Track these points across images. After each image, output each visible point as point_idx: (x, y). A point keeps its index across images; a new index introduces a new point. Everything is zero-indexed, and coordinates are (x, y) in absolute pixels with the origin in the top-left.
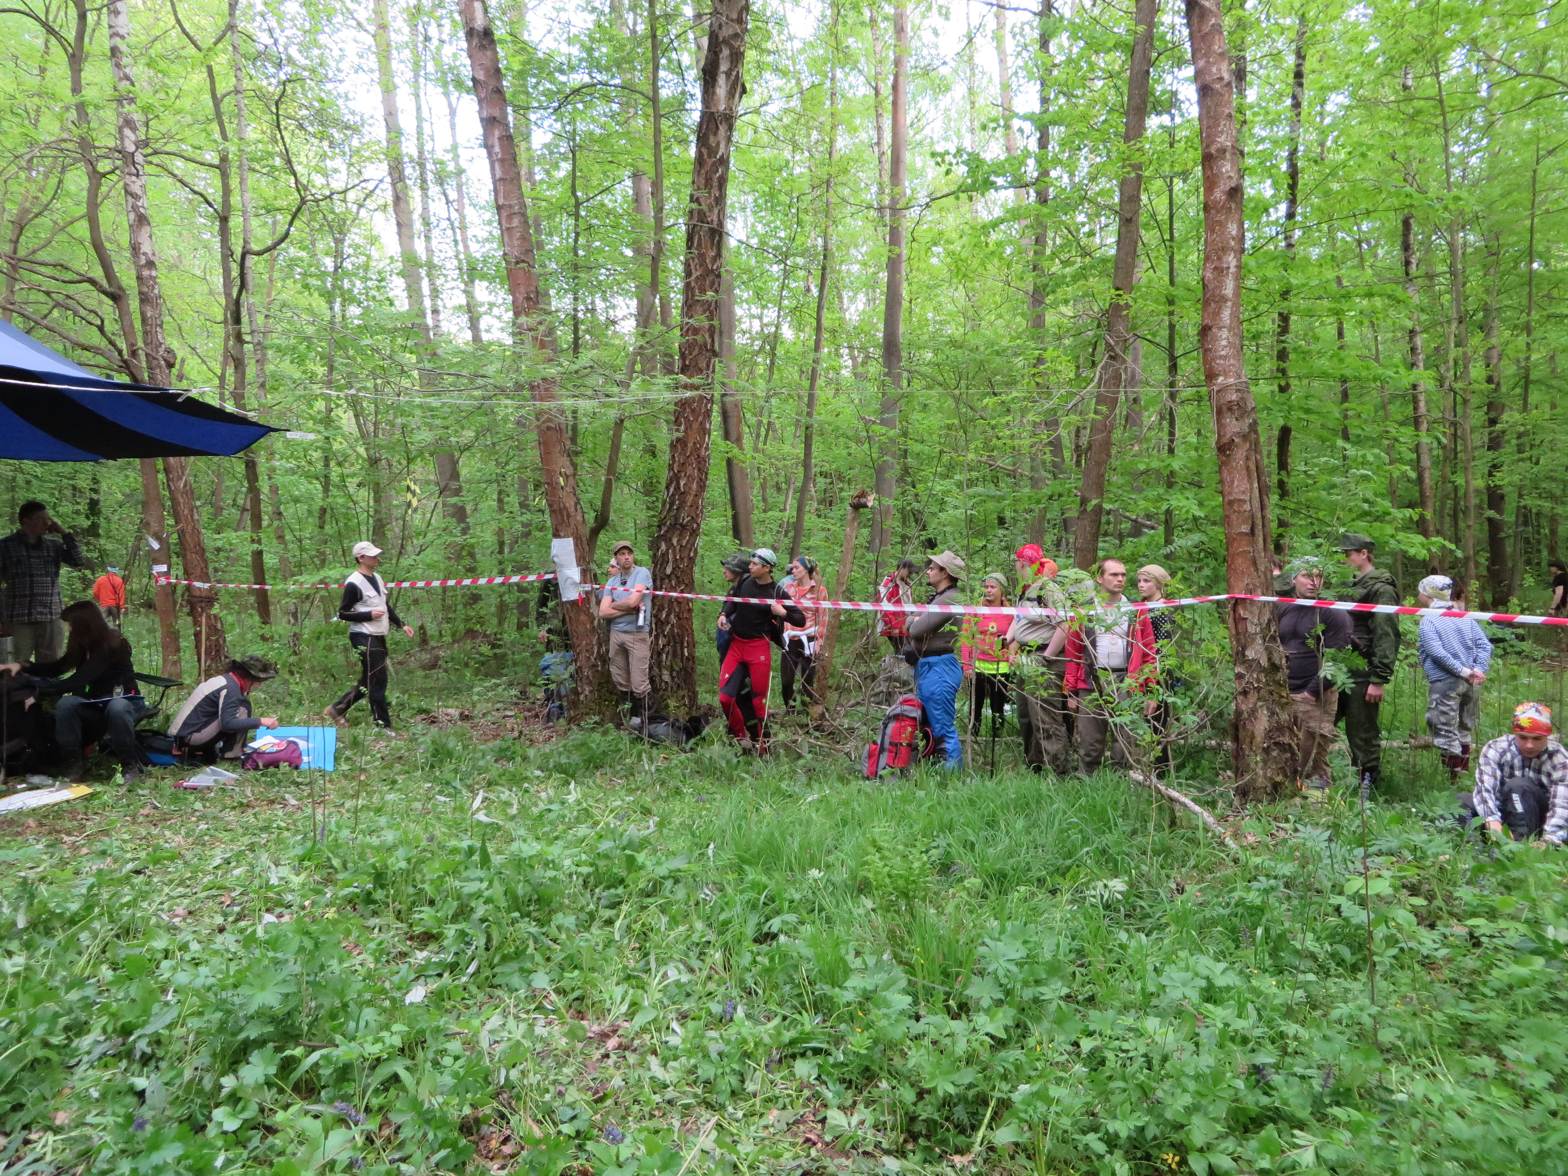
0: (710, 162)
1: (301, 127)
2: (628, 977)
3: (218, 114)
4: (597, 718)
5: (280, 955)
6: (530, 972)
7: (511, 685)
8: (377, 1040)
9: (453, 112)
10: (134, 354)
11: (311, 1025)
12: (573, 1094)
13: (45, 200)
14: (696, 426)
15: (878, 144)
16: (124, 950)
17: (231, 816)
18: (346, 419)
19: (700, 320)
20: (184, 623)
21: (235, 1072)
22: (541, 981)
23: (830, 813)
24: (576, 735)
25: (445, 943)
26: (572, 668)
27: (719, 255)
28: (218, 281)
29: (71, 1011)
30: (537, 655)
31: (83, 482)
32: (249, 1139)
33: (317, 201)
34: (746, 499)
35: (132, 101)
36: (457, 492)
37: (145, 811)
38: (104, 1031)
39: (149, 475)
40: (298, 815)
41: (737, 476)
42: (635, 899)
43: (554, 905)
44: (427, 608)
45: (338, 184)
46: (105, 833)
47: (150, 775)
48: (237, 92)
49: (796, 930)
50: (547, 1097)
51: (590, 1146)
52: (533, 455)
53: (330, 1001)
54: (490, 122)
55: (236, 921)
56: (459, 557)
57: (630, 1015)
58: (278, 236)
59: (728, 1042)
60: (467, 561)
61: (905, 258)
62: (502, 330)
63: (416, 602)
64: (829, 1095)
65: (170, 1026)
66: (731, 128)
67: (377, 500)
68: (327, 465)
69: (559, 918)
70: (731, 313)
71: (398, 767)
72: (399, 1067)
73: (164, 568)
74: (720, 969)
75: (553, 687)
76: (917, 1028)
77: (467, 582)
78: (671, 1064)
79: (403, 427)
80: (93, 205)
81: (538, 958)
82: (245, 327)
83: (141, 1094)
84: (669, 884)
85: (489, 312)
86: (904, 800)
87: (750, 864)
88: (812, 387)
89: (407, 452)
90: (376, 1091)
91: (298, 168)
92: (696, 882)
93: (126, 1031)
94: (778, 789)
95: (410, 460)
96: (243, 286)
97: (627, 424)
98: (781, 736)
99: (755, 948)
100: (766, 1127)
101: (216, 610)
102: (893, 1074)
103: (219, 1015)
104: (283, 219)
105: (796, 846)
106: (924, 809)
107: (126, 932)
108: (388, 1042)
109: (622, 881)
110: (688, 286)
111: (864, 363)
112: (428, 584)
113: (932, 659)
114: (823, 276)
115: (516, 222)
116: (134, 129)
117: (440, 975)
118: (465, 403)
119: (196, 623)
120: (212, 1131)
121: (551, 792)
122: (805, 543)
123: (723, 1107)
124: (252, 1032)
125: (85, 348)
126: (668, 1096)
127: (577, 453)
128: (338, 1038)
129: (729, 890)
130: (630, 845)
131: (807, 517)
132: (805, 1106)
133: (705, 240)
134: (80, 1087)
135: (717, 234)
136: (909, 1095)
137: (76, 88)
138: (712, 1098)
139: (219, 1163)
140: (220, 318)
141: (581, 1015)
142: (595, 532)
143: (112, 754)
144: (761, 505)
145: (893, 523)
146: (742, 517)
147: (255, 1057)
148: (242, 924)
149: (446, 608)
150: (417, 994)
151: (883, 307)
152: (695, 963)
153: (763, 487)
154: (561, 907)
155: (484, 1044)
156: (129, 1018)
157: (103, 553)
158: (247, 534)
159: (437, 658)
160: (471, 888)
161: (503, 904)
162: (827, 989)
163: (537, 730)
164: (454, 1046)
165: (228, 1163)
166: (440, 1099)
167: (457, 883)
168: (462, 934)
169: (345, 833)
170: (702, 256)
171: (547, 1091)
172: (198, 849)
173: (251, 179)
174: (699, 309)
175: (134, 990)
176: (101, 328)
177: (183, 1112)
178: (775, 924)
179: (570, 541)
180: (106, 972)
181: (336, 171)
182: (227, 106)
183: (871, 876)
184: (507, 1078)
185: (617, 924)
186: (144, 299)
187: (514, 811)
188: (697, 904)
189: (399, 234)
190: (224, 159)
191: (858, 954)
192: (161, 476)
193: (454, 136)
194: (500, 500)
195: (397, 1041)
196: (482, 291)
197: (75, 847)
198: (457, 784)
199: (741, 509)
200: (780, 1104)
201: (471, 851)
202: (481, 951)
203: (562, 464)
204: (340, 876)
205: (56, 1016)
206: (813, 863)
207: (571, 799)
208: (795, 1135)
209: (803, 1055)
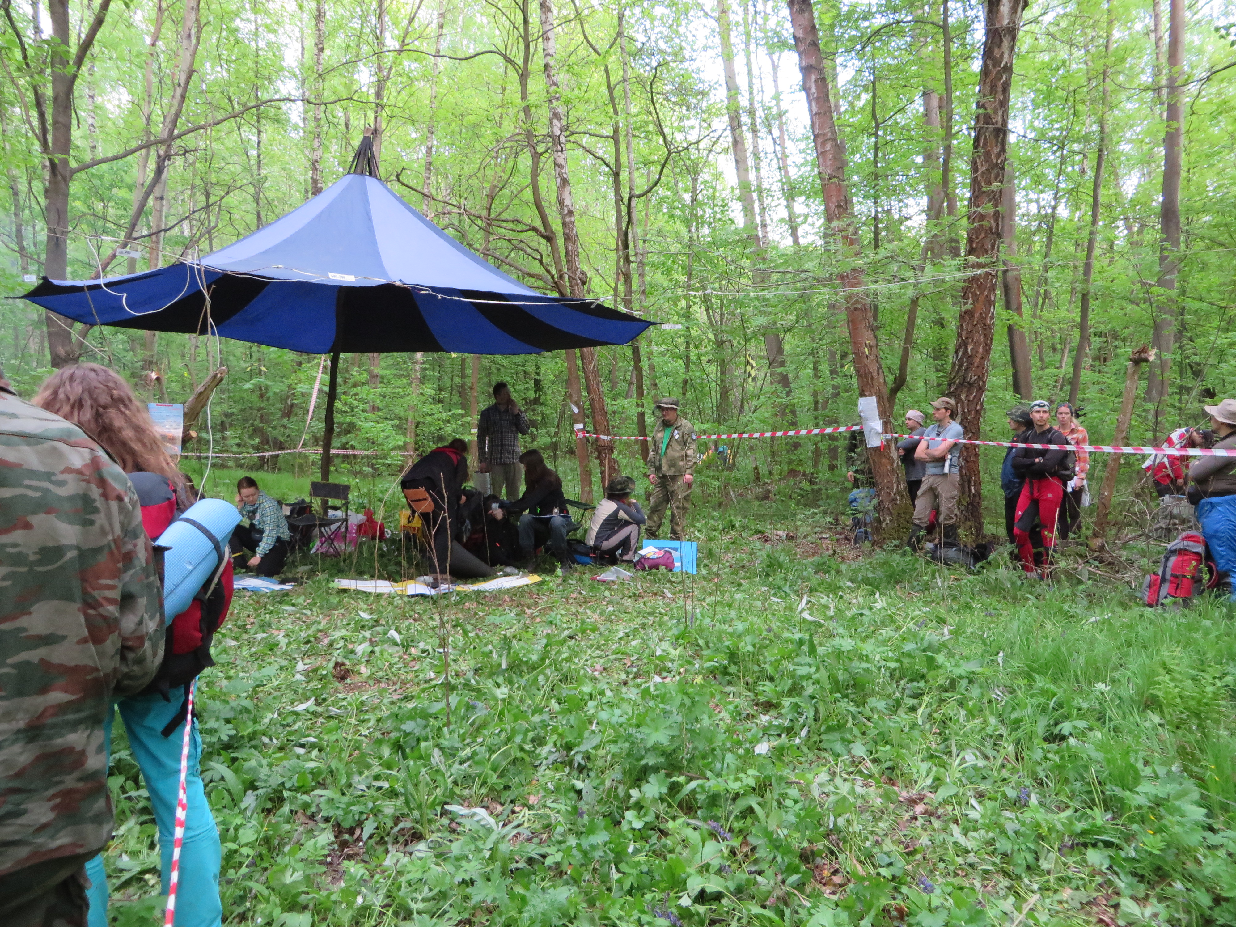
0: (994, 71)
1: (667, 99)
2: (931, 756)
3: (612, 99)
4: (896, 542)
5: (668, 707)
6: (850, 742)
7: (825, 513)
8: (737, 779)
9: (775, 68)
10: (561, 277)
11: (689, 761)
12: (888, 845)
13: (505, 177)
14: (982, 298)
15: (1156, 30)
16: (565, 690)
17: (628, 603)
18: (700, 313)
19: (987, 208)
20: (594, 465)
21: (639, 787)
22: (859, 750)
23: (1114, 635)
24: (880, 555)
25: (783, 711)
26: (875, 501)
27: (1003, 150)
28: (612, 219)
29: (535, 728)
30: (845, 490)
31: (530, 369)
32: (650, 837)
33: (679, 152)
34: (1027, 360)
35: (558, 99)
36: (782, 364)
37: (574, 595)
38: (555, 745)
39: (571, 360)
40: (673, 605)
41: (1017, 339)
42: (934, 692)
43: (867, 691)
44: (759, 453)
45: (693, 138)
46: (550, 608)
47: (576, 570)
48: (624, 81)
49: (1084, 734)
50: (868, 844)
51: (904, 889)
52: (842, 331)
53: (702, 746)
54: (806, 70)
55: (635, 678)
56: (784, 414)
57: (935, 788)
58: (651, 183)
59: (1023, 824)
60: (790, 417)
61: (1183, 130)
62: (816, 233)
63: (751, 449)
64: (1121, 885)
65: (595, 748)
66: (1014, 39)
67: (723, 372)
68: (687, 348)
69: (872, 702)
70: (1012, 199)
71: (742, 573)
72: (753, 801)
73: (581, 426)
74: (1012, 758)
75: (859, 516)
76: (1213, 839)
77: (791, 433)
78: (971, 833)
79: (742, 315)
80: (535, 174)
81: (856, 731)
82: (631, 252)
83: (579, 792)
84: (964, 683)
85: (805, 221)
86: (1191, 628)
87: (1038, 673)
88: (1089, 257)
89: (745, 335)
90: (737, 817)
91: (666, 130)
92: (987, 684)
93: (569, 747)
94: (1061, 609)
95: (746, 341)
96: (630, 221)
97: (920, 302)
98: (1063, 564)
99: (1045, 745)
100: (1060, 902)
101: (615, 455)
102: (1189, 877)
103: (627, 745)
104: (655, 169)
105: (1082, 661)
106: (1212, 636)
107: (566, 678)
108: (745, 782)
109: (923, 677)
110: (975, 181)
111: (1140, 232)
112: (762, 434)
113: (1214, 500)
114: (1100, 157)
115: (828, 146)
116: (559, 119)
117: (779, 735)
118: (792, 294)
119: (602, 464)
120: (625, 826)
121: (861, 600)
122: (1080, 396)
123: (1019, 878)
124: (650, 760)
125: (531, 276)
126: (969, 861)
127: (878, 328)
128: (709, 774)
129: (1020, 695)
130: (930, 647)
131: (1083, 373)
132: (1097, 890)
133: (991, 140)
134: (542, 780)
135: (1001, 132)
136: (1205, 900)
137: (524, 97)
138: (1010, 868)
139: (630, 850)
140: (614, 246)
141: (892, 782)
142: (894, 391)
143: (553, 554)
144: (1039, 364)
145: (1172, 375)
146: (1021, 375)
147: (652, 778)
148: (639, 681)
149: (773, 454)
150: (762, 748)
151: (1160, 180)
152: (990, 753)
153: (1040, 348)
154: (873, 693)
155: (815, 793)
156: (569, 738)
157: (544, 417)
158: (634, 400)
159: (769, 491)
160: (802, 671)
161: (828, 687)
162: (1118, 791)
163: (847, 550)
164: (793, 792)
165: (636, 851)
166: (786, 832)
167: (791, 667)
168: (796, 706)
169: (707, 621)
170: (988, 154)
171: (867, 839)
172: (608, 625)
173: (634, 142)
174: (985, 199)
175: (572, 719)
176: (541, 261)
177: (604, 809)
178: (1066, 727)
179: (874, 399)
180: (554, 705)
181: (692, 127)
182: (618, 92)
183: (1161, 694)
184: (835, 824)
185: (920, 711)
186: (567, 238)
187: (831, 613)
188: (990, 702)
189: (737, 168)
190: (616, 131)
191: (1146, 763)
192: (579, 362)
193: (776, 87)
194: (815, 369)
195: (752, 782)
196: (799, 206)
197: (532, 617)
198: (787, 589)
199: (1021, 368)
200: (1074, 883)
201: (801, 642)
202: (810, 721)
203: (867, 337)
204: (705, 653)
205: (527, 731)
206: (1099, 677)
207: (878, 605)
208: (1089, 914)
209: (1094, 845)
